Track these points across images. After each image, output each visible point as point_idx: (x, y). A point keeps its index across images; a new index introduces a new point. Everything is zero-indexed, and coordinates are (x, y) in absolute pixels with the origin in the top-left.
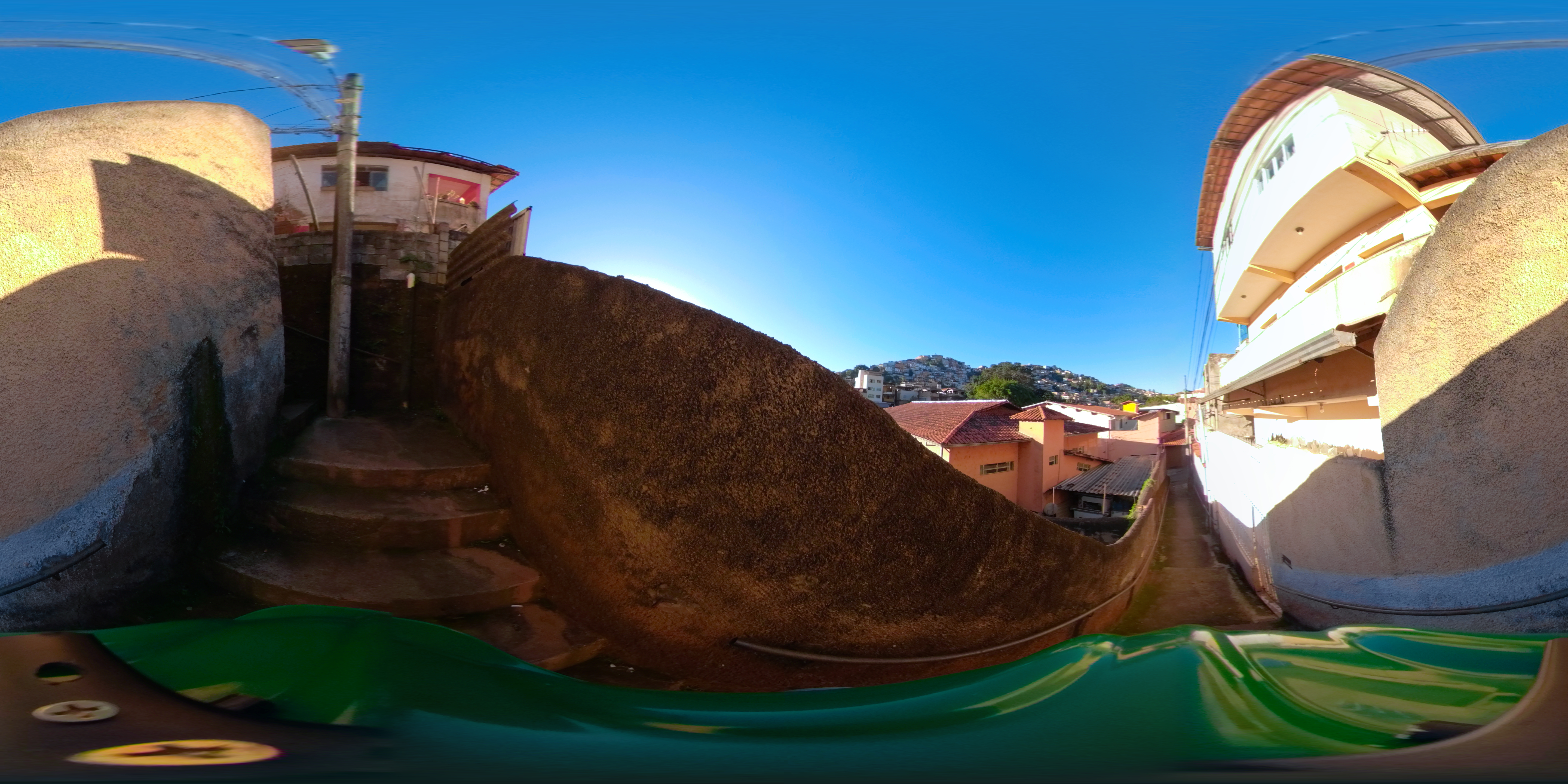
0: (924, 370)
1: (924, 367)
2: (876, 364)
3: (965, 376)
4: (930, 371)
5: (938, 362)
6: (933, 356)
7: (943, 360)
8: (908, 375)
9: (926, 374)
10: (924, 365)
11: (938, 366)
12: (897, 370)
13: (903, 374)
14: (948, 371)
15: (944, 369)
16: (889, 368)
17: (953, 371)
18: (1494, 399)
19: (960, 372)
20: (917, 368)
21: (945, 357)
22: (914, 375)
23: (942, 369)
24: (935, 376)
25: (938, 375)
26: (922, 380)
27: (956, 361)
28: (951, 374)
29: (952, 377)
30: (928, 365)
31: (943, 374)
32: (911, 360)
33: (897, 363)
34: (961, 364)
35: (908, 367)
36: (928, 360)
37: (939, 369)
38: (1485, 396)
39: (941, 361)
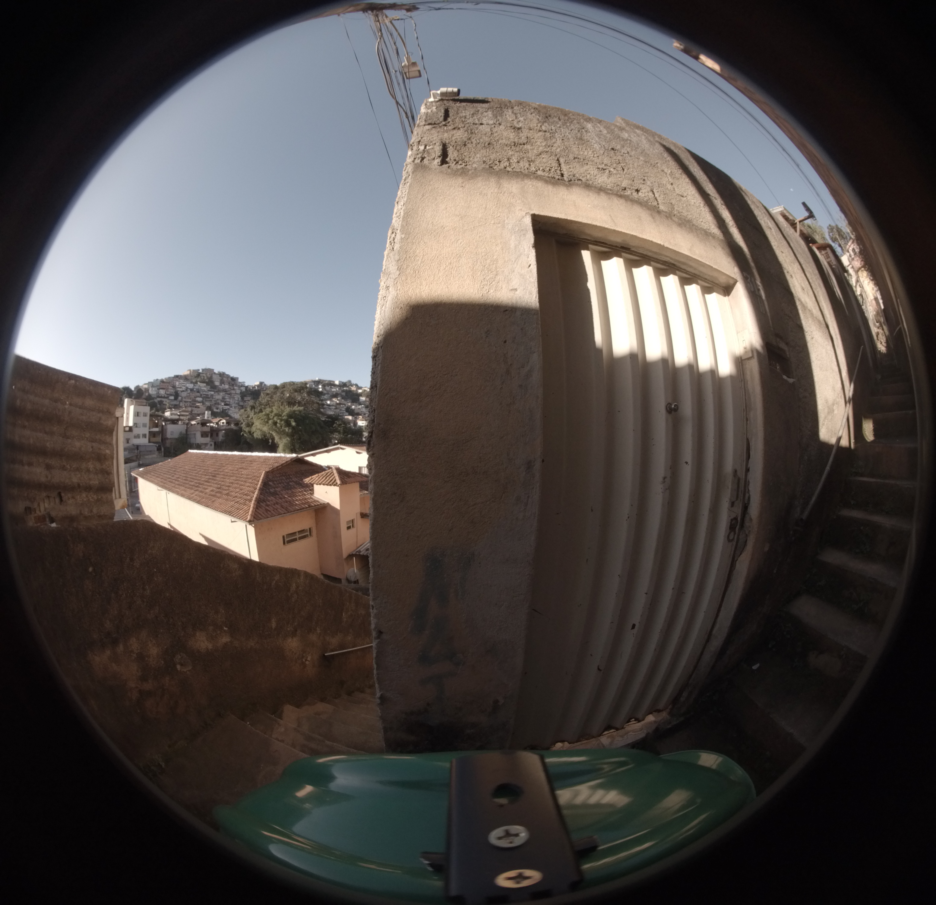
0: (192, 390)
1: (191, 386)
2: (141, 384)
3: (238, 397)
4: (198, 392)
5: (208, 378)
6: (203, 370)
7: (214, 377)
8: (172, 398)
9: (193, 395)
10: (192, 383)
11: (208, 384)
12: (162, 392)
13: (167, 398)
14: (219, 391)
15: (213, 387)
16: (154, 389)
17: (225, 391)
19: (233, 392)
20: (184, 388)
21: (216, 371)
22: (180, 398)
23: (211, 387)
24: (203, 398)
25: (206, 397)
26: (189, 404)
27: (228, 376)
28: (222, 394)
29: (223, 398)
30: (196, 383)
31: (212, 395)
32: (177, 377)
33: (162, 381)
34: (234, 380)
35: (174, 387)
36: (196, 376)
37: (209, 387)
39: (211, 377)
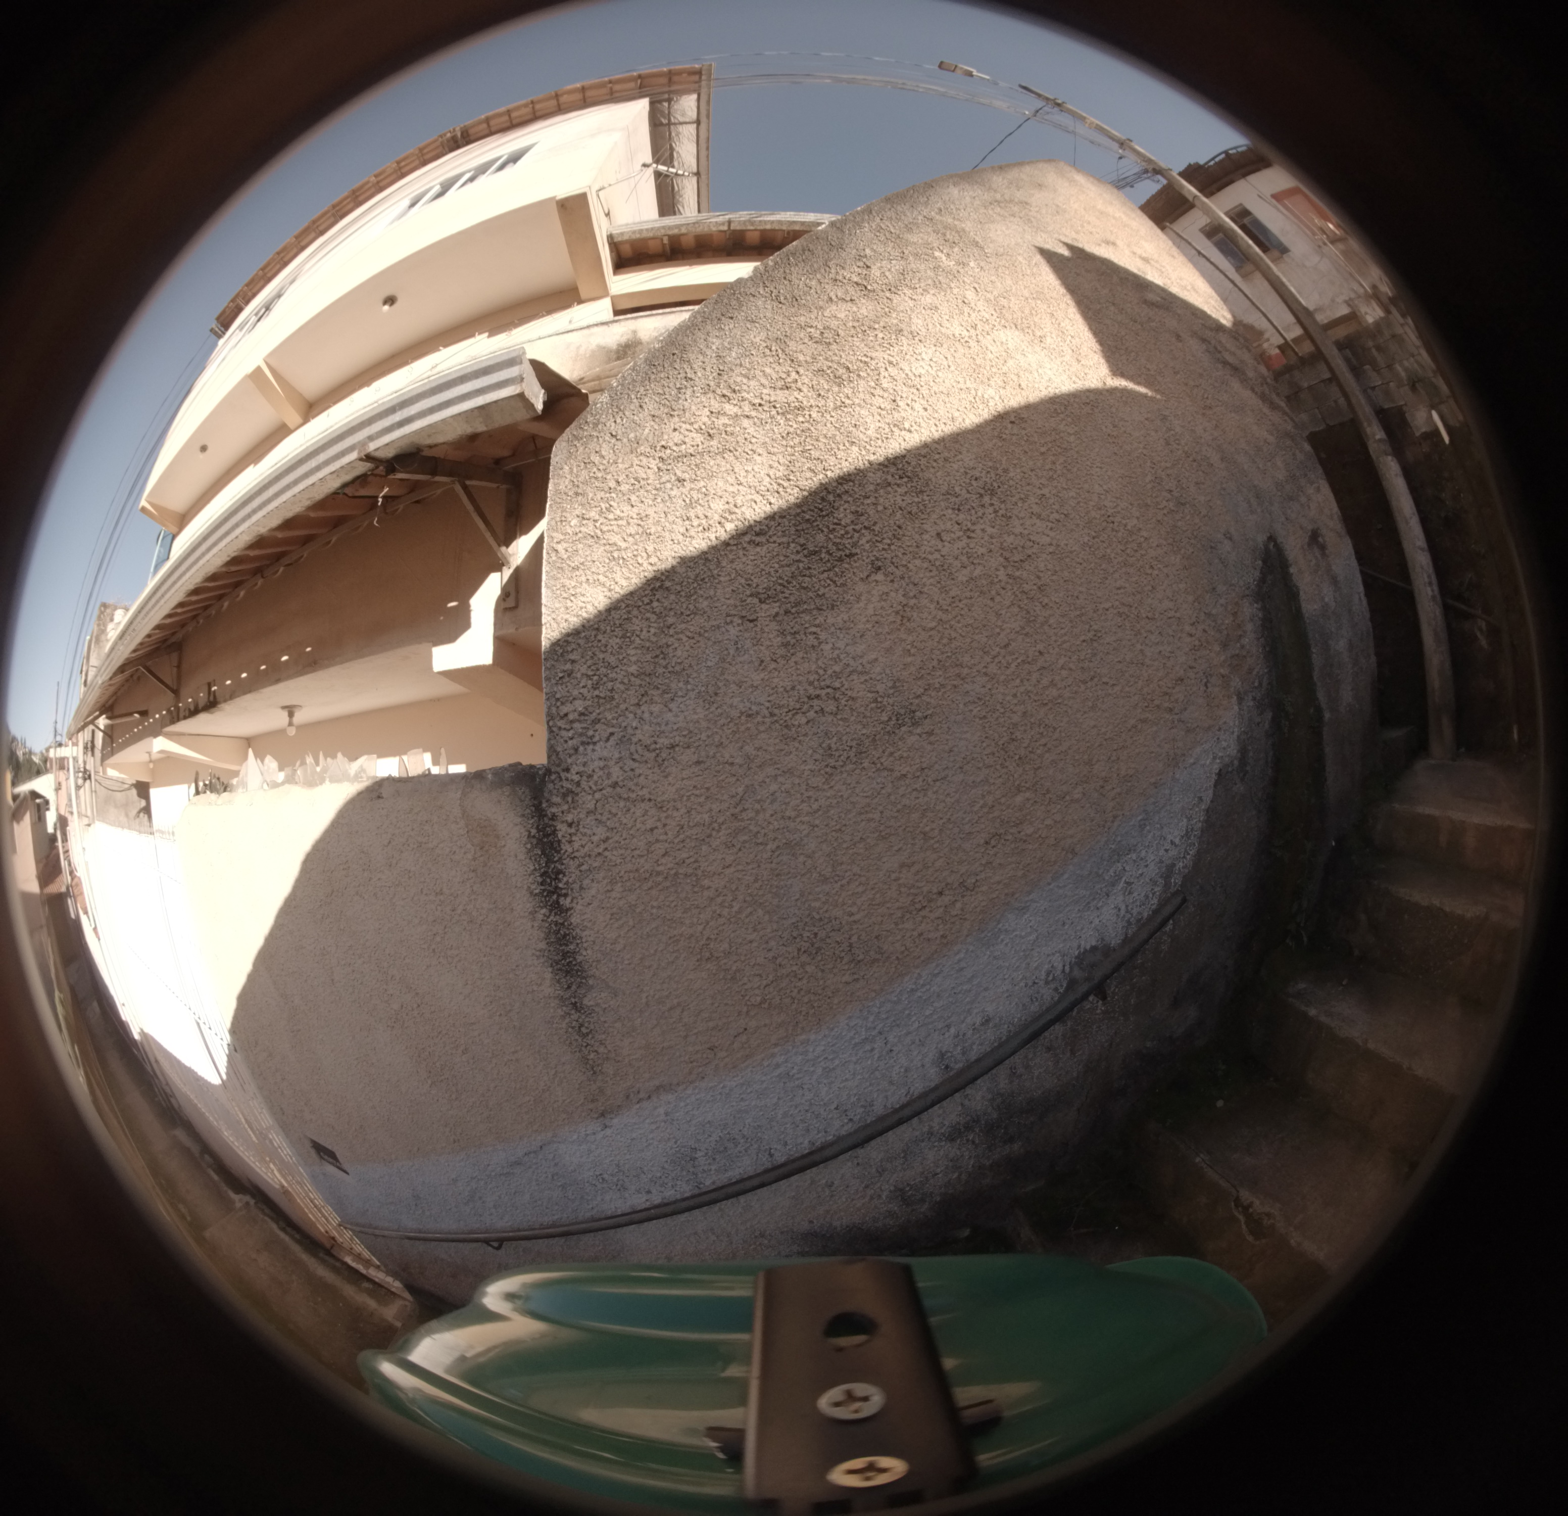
18: (877, 559)
38: (858, 551)
